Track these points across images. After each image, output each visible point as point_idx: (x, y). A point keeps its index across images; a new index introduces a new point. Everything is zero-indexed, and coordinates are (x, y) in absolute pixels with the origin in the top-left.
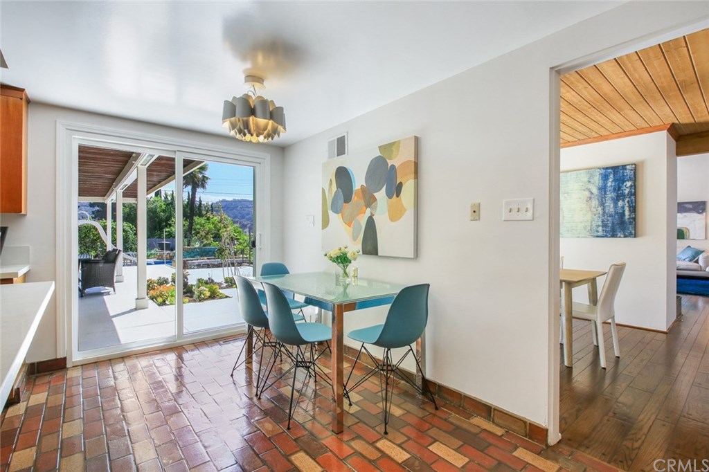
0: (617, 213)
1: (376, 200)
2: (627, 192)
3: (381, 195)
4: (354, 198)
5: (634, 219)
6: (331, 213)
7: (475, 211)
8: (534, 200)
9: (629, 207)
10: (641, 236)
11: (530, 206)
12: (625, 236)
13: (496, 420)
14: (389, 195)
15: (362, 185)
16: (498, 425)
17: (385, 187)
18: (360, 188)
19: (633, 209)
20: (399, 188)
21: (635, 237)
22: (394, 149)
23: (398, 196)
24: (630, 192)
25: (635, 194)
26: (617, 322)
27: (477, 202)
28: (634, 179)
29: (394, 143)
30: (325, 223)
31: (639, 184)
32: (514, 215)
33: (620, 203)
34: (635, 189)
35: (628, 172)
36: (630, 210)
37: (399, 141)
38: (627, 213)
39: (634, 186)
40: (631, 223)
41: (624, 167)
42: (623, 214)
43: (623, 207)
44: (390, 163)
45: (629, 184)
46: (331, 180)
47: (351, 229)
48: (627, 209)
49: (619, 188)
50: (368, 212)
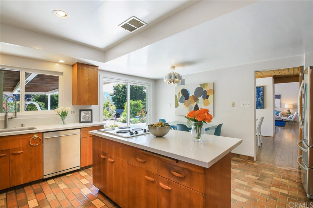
0: (258, 101)
1: (199, 100)
2: (261, 95)
3: (201, 98)
4: (190, 99)
5: (263, 103)
6: (179, 103)
7: (233, 104)
8: (250, 102)
9: (262, 99)
10: (265, 108)
11: (249, 104)
12: (261, 108)
13: (240, 157)
14: (204, 98)
15: (193, 95)
16: (241, 158)
17: (202, 96)
18: (192, 95)
19: (263, 100)
20: (207, 97)
21: (263, 108)
22: (205, 85)
23: (207, 99)
24: (262, 95)
25: (263, 96)
26: (262, 135)
27: (234, 102)
28: (263, 91)
29: (206, 84)
30: (177, 106)
31: (264, 92)
32: (245, 106)
33: (259, 98)
34: (263, 94)
35: (261, 89)
36: (262, 101)
37: (207, 83)
38: (261, 101)
39: (263, 93)
40: (262, 105)
41: (260, 87)
42: (260, 101)
43: (260, 100)
44: (204, 89)
45: (261, 92)
46: (179, 93)
47: (188, 108)
48: (261, 100)
49: (259, 94)
50: (195, 103)
